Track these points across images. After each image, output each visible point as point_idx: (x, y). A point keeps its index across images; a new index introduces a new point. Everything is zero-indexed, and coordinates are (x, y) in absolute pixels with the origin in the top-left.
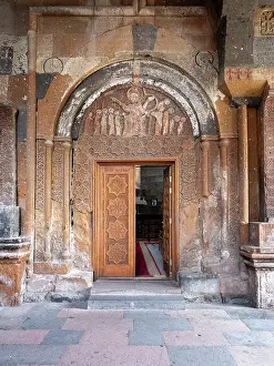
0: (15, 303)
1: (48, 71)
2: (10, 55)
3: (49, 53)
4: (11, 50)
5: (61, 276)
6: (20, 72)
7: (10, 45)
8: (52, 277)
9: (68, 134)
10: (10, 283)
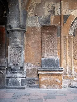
0: (61, 88)
1: (67, 14)
2: (54, 9)
3: (67, 8)
4: (54, 7)
5: (72, 80)
6: (57, 14)
7: (54, 5)
8: (70, 80)
9: (73, 34)
10: (59, 82)
